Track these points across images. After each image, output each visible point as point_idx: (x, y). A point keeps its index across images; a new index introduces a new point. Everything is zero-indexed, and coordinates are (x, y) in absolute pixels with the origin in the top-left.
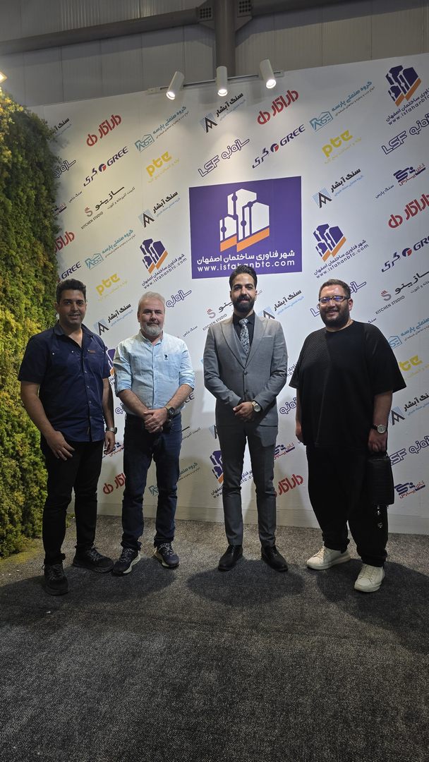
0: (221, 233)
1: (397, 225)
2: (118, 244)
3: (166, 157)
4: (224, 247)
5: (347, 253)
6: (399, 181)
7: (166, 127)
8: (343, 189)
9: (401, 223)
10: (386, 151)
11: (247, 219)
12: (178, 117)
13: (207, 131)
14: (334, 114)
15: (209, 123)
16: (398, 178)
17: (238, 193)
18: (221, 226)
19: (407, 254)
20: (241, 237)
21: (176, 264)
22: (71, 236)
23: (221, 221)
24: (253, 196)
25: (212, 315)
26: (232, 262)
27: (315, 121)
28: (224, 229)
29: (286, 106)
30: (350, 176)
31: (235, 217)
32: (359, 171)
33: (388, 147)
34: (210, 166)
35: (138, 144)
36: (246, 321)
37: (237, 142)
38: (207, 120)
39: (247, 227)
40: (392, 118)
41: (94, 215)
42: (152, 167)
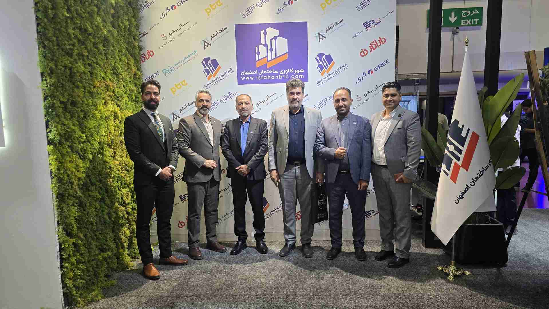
0: (257, 56)
1: (365, 55)
3: (219, 3)
4: (258, 65)
5: (336, 72)
6: (366, 28)
8: (333, 31)
9: (367, 54)
10: (359, 9)
11: (273, 47)
17: (267, 30)
18: (257, 51)
19: (370, 73)
20: (269, 59)
21: (226, 75)
22: (151, 54)
23: (257, 48)
24: (277, 32)
26: (264, 75)
28: (259, 53)
30: (337, 24)
31: (266, 45)
32: (342, 21)
33: (360, 7)
34: (249, 11)
39: (274, 52)
41: (168, 40)
42: (209, 9)
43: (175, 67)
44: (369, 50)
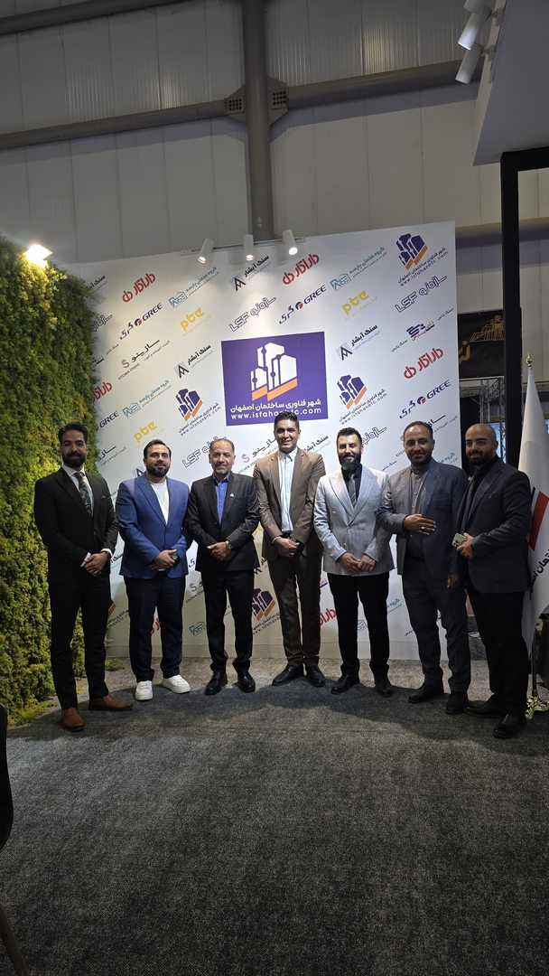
0: (253, 384)
1: (411, 376)
2: (155, 394)
4: (255, 396)
6: (412, 337)
7: (198, 286)
8: (363, 343)
9: (414, 374)
10: (400, 310)
11: (276, 371)
12: (209, 277)
13: (237, 290)
14: (351, 275)
15: (238, 283)
16: (410, 334)
17: (266, 347)
18: (252, 377)
19: (421, 402)
20: (271, 387)
21: (210, 412)
22: (108, 387)
23: (252, 373)
24: (281, 350)
25: (246, 460)
26: (263, 411)
27: (335, 282)
28: (255, 380)
29: (309, 268)
30: (368, 332)
31: (265, 369)
32: (376, 327)
33: (401, 306)
34: (241, 321)
35: (171, 301)
37: (264, 299)
38: (236, 280)
39: (276, 378)
40: (403, 281)
41: (130, 367)
42: (185, 321)
43: (141, 405)
44: (418, 367)
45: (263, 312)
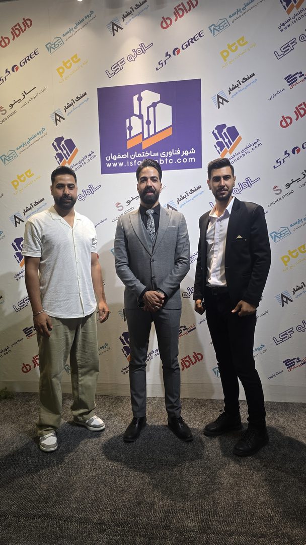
0: (128, 132)
1: (287, 125)
2: (32, 142)
3: (76, 59)
4: (130, 144)
5: (243, 151)
6: (289, 85)
7: (75, 30)
8: (239, 91)
9: (291, 123)
10: (279, 57)
11: (151, 119)
12: (86, 20)
13: (114, 35)
14: (230, 20)
15: (115, 27)
16: (288, 82)
17: (142, 94)
18: (128, 125)
19: (296, 152)
20: (146, 136)
21: (86, 160)
23: (128, 120)
24: (157, 97)
25: (121, 208)
26: (138, 159)
27: (213, 26)
28: (130, 128)
29: (187, 12)
30: (245, 80)
31: (140, 116)
32: (253, 75)
33: (280, 53)
34: (117, 68)
35: (48, 46)
36: (152, 211)
37: (141, 45)
38: (113, 24)
39: (152, 126)
40: (284, 26)
41: (8, 114)
42: (62, 68)
44: (294, 117)
45: (140, 58)
